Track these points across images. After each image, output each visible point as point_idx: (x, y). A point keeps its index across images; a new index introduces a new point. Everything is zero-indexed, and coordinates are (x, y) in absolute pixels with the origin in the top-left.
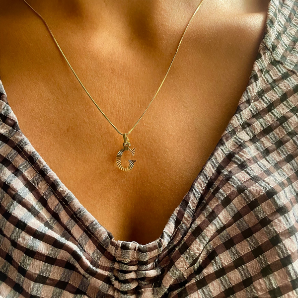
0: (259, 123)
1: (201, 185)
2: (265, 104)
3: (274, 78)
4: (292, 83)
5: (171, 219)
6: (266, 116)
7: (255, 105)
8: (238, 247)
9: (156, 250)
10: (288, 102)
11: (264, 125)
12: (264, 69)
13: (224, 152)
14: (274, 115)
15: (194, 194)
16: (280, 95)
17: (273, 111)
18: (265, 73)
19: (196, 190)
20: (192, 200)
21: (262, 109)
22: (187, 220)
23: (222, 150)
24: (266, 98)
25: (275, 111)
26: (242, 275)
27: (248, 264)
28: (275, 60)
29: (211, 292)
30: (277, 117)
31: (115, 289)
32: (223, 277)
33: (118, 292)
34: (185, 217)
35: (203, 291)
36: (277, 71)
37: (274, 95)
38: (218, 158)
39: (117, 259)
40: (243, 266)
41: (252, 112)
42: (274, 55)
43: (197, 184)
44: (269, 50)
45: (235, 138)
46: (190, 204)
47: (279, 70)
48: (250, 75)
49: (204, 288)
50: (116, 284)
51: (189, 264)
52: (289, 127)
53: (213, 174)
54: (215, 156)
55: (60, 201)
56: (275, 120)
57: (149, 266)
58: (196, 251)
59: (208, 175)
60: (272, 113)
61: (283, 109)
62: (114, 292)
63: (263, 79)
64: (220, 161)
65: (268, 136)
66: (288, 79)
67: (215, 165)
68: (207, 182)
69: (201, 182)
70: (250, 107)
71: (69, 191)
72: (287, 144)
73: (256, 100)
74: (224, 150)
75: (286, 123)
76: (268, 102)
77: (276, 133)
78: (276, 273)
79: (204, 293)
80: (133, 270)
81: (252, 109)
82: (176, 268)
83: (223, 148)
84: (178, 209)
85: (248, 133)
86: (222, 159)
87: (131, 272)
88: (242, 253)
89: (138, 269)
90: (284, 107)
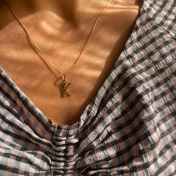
0: (137, 56)
1: (102, 92)
2: (141, 45)
3: (148, 29)
4: (159, 32)
5: (85, 111)
6: (141, 52)
7: (135, 45)
8: (125, 129)
9: (77, 128)
10: (155, 43)
11: (139, 57)
12: (142, 23)
13: (116, 73)
14: (146, 51)
15: (98, 98)
16: (151, 39)
17: (146, 49)
18: (143, 26)
19: (99, 95)
20: (97, 101)
21: (139, 47)
22: (94, 112)
23: (115, 72)
24: (142, 41)
25: (147, 49)
26: (126, 145)
27: (129, 139)
28: (149, 18)
29: (109, 153)
30: (148, 53)
31: (54, 150)
32: (116, 146)
33: (55, 151)
34: (93, 110)
35: (104, 152)
36: (150, 24)
37: (147, 39)
38: (113, 77)
39: (55, 134)
40: (127, 140)
41: (133, 49)
42: (149, 15)
43: (100, 92)
44: (146, 12)
45: (123, 65)
46: (96, 103)
47: (151, 24)
48: (133, 27)
49: (104, 151)
50: (54, 147)
51: (96, 137)
52: (154, 58)
53: (109, 86)
54: (111, 76)
55: (22, 102)
56: (146, 54)
57: (73, 137)
58: (100, 130)
59: (106, 87)
60: (145, 50)
61: (152, 47)
62: (53, 151)
63: (141, 29)
64: (114, 79)
65: (141, 63)
66: (156, 29)
67: (110, 81)
68: (106, 90)
69: (102, 91)
70: (132, 46)
71: (26, 96)
72: (151, 68)
73: (136, 42)
74: (116, 72)
75: (152, 56)
76: (143, 43)
77: (146, 62)
78: (142, 142)
79: (104, 153)
80: (64, 139)
81: (133, 48)
82: (88, 139)
83: (115, 71)
84: (89, 106)
85: (131, 61)
86: (115, 77)
87: (62, 141)
88: (127, 133)
89: (66, 139)
90: (152, 46)
